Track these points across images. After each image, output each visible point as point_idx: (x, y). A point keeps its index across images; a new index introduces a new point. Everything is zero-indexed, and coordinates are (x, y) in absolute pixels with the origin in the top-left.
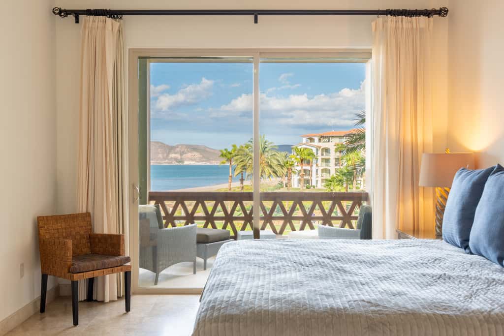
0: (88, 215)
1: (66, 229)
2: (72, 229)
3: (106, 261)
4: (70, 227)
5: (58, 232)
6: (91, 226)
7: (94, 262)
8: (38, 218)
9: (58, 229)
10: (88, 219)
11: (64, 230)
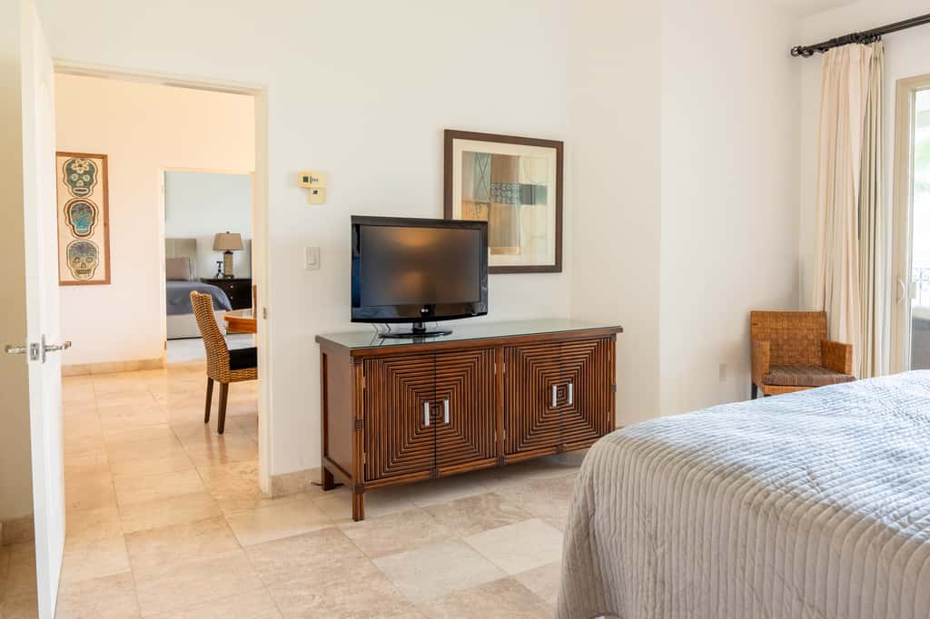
0: (823, 314)
1: (788, 329)
2: (797, 332)
3: (814, 376)
4: (796, 329)
5: (777, 333)
6: (826, 328)
7: (795, 375)
8: (752, 312)
9: (777, 329)
10: (823, 320)
11: (786, 331)
